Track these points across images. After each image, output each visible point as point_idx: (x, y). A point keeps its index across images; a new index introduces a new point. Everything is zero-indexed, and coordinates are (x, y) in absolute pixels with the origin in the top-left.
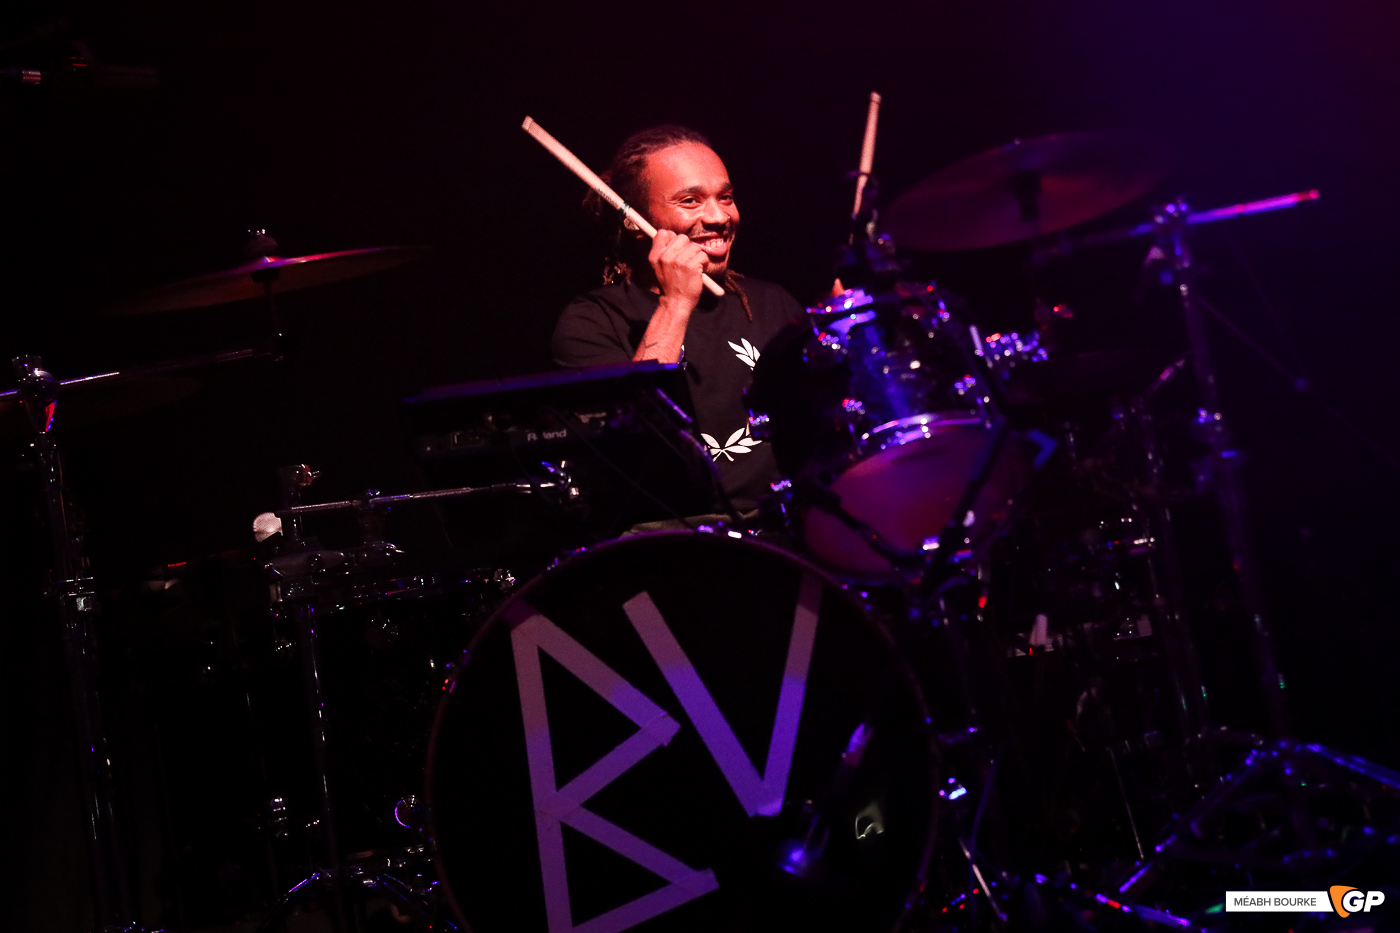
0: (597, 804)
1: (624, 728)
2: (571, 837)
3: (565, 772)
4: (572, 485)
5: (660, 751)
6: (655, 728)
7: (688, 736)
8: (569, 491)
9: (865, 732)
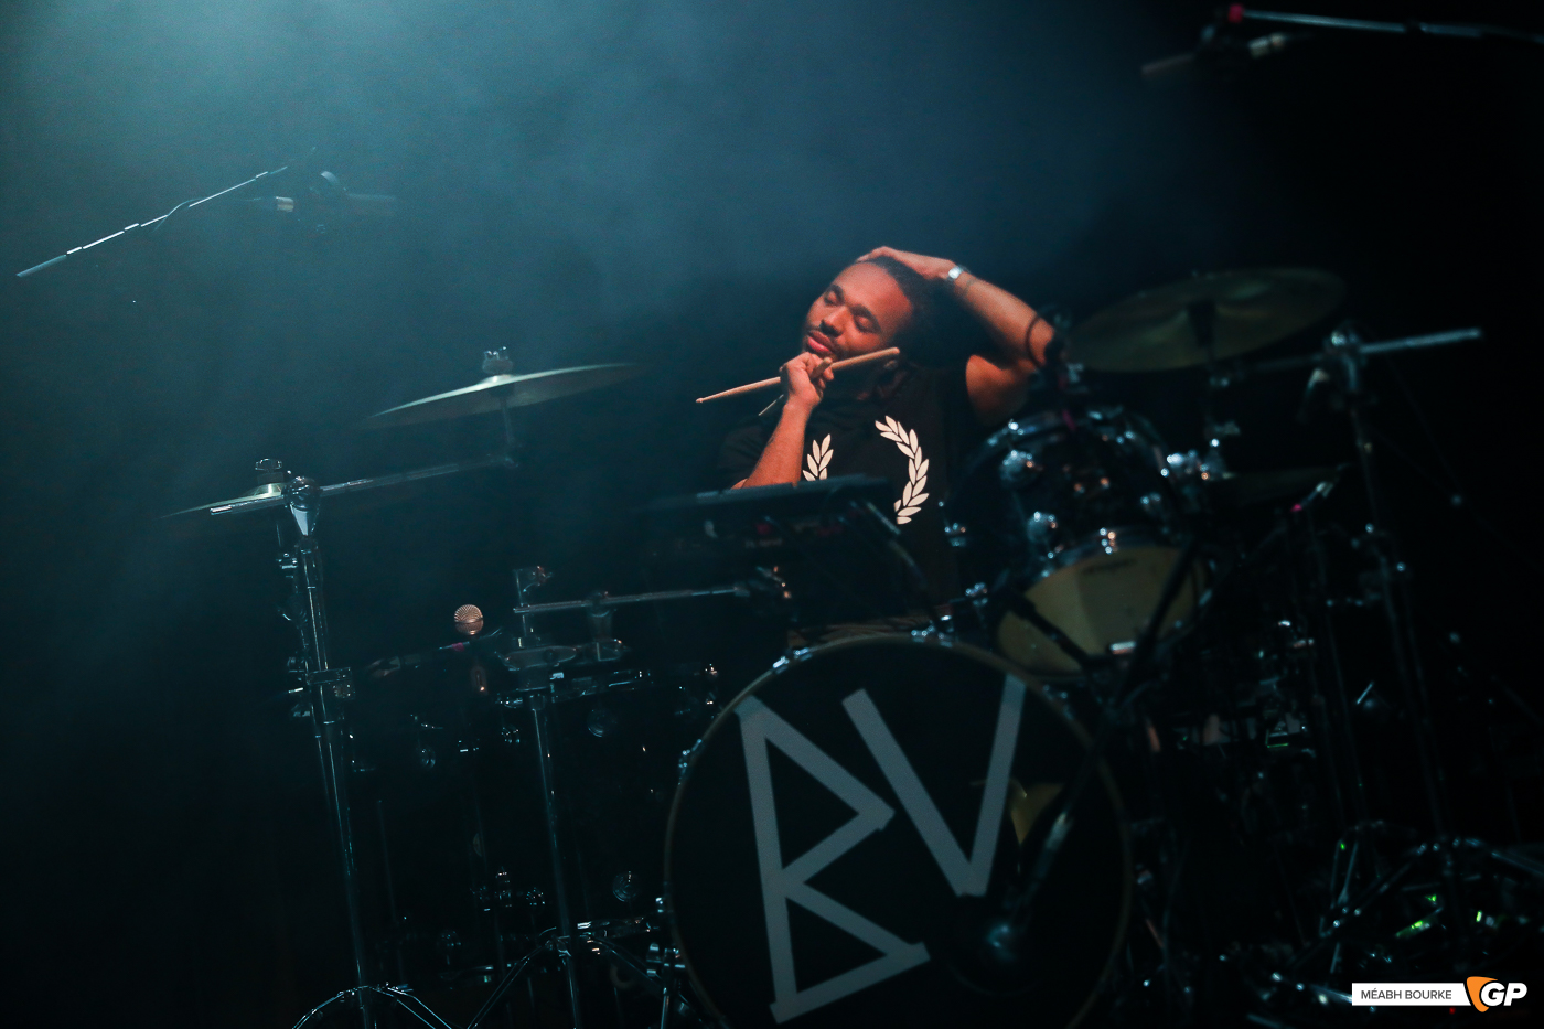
0: (818, 882)
1: (845, 814)
2: (795, 910)
3: (789, 854)
4: (786, 589)
5: (876, 836)
6: (872, 815)
7: (902, 821)
8: (782, 594)
9: (1067, 820)
